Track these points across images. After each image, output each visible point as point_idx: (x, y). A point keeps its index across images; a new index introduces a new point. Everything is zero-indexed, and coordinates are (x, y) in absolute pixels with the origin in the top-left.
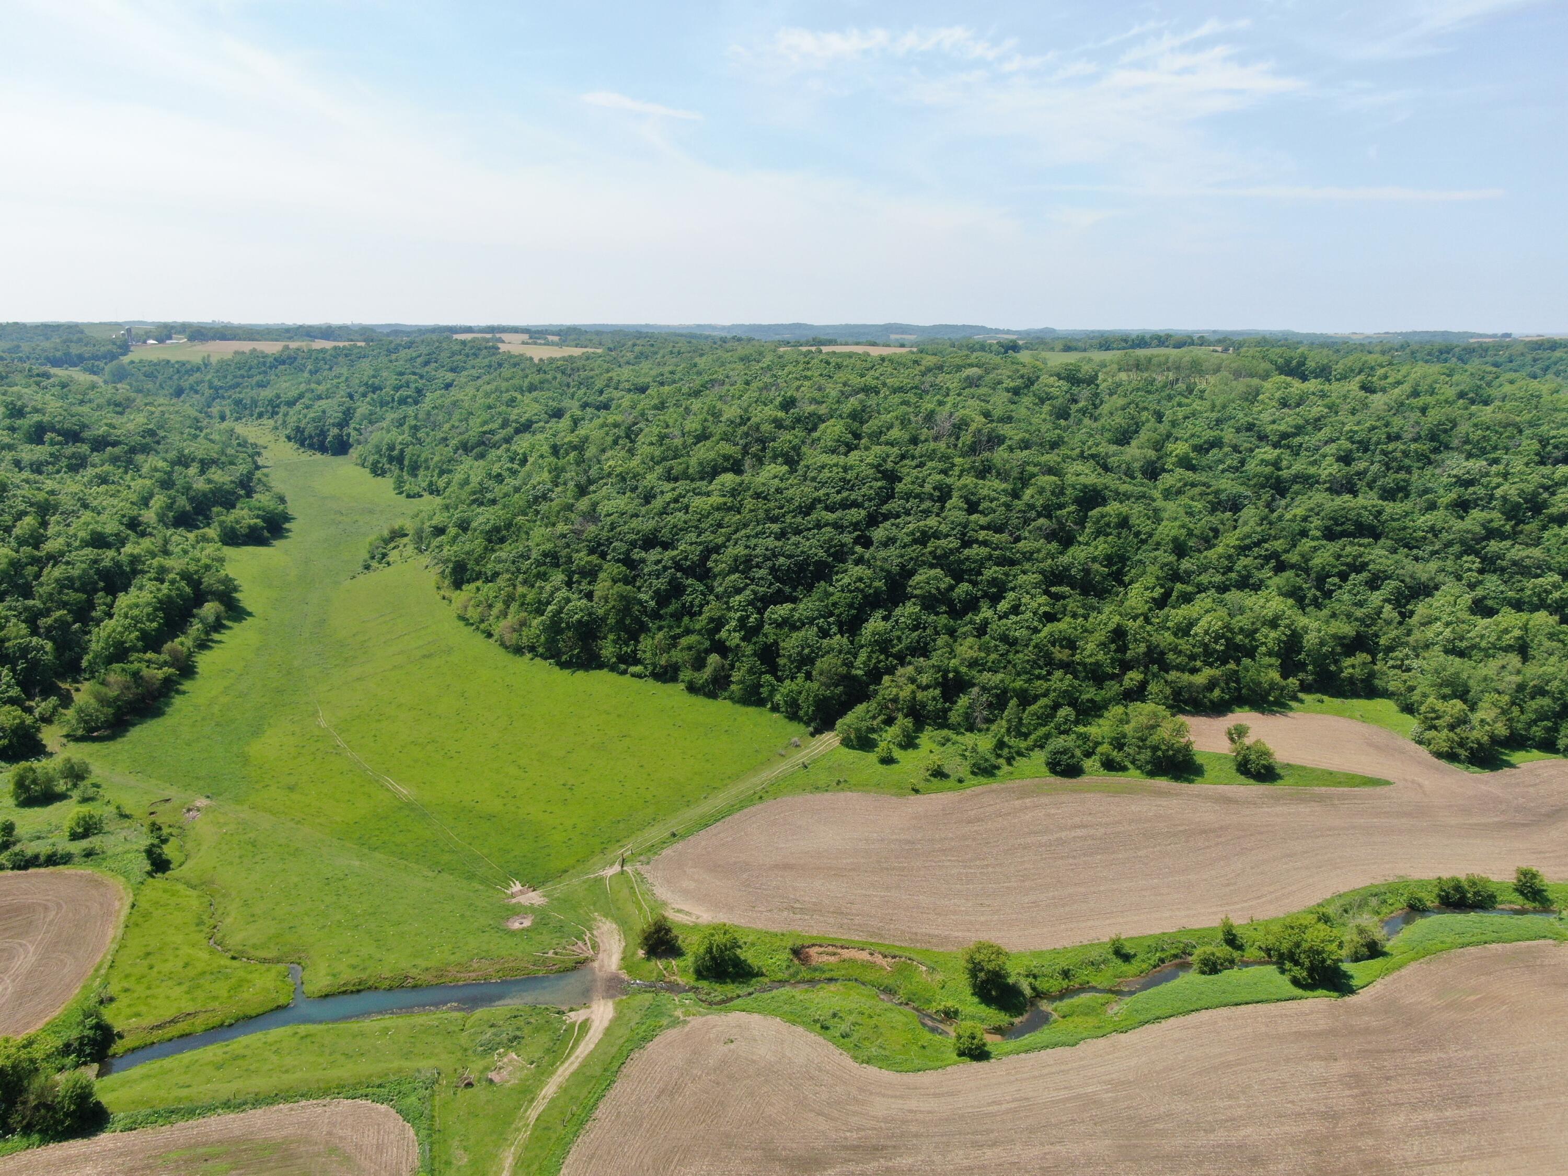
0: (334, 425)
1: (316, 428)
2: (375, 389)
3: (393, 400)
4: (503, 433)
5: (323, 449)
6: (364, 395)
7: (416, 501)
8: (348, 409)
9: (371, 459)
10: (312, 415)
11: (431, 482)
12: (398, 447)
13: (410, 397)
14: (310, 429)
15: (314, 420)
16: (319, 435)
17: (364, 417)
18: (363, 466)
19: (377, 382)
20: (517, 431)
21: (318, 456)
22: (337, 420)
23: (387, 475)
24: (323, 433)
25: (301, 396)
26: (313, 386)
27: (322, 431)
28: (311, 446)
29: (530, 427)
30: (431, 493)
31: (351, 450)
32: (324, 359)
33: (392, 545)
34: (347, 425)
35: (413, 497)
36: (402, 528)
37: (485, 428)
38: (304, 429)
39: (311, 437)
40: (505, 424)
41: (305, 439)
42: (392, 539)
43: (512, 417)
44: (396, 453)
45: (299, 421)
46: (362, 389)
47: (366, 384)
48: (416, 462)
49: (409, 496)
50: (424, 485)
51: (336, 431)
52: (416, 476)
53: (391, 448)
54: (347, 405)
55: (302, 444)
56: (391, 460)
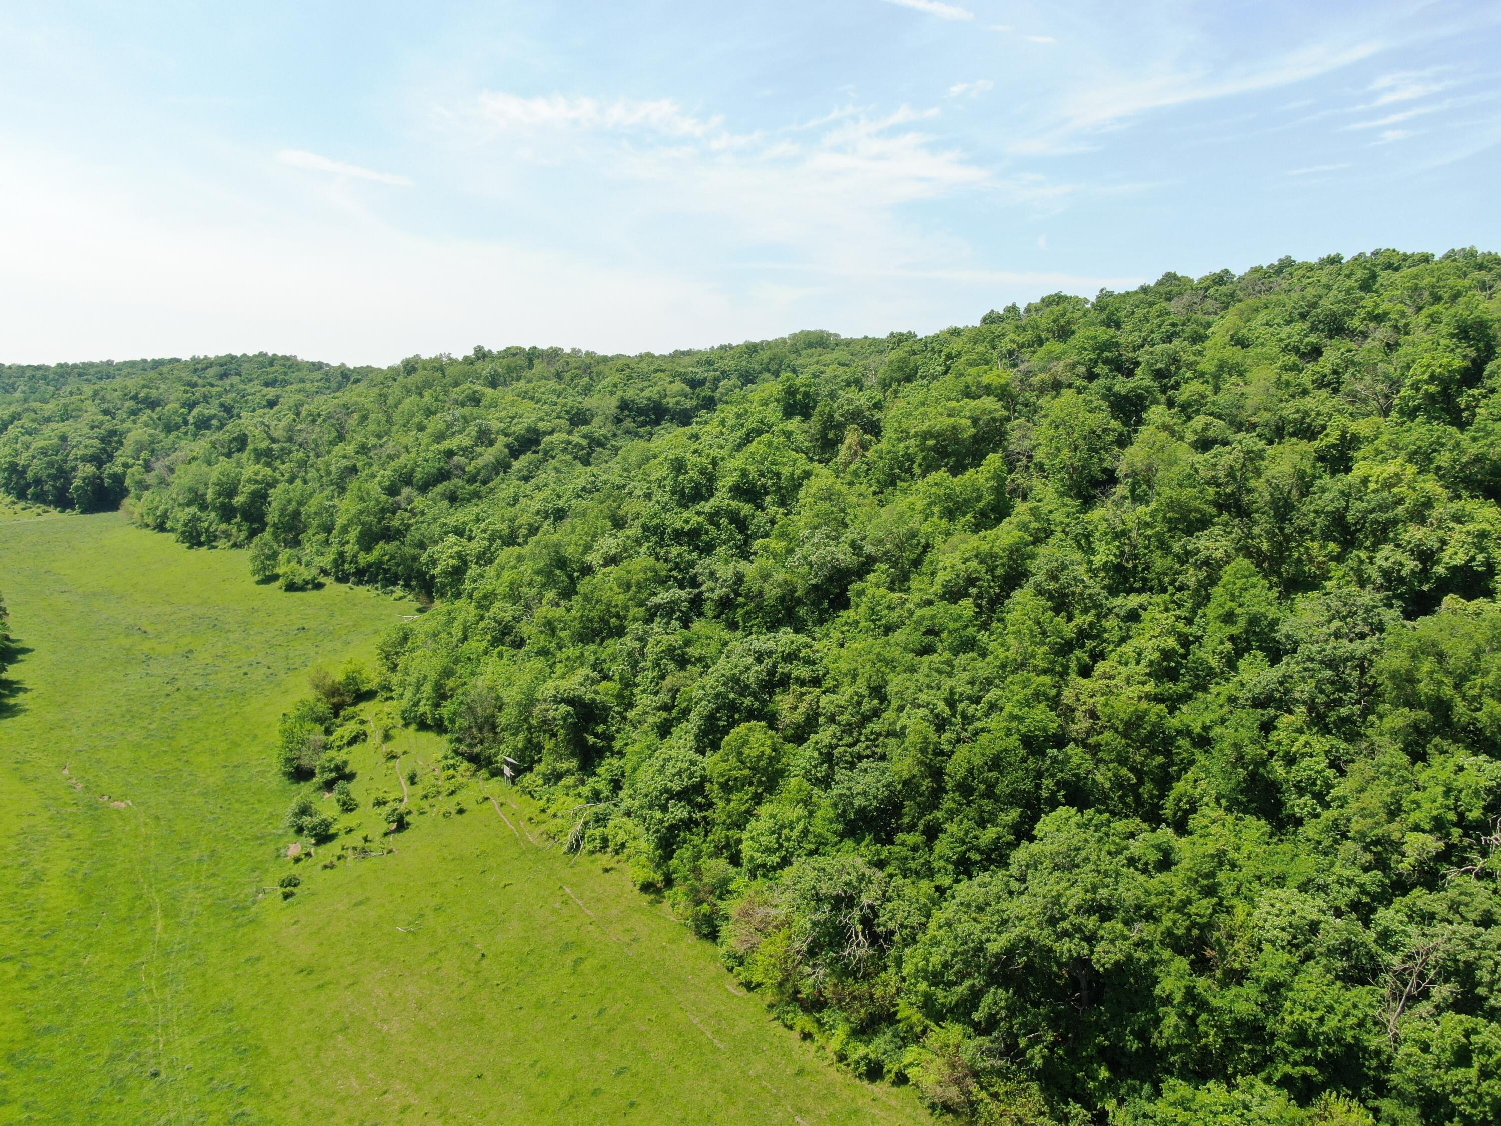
0: (84, 459)
1: (50, 465)
2: (153, 404)
3: (186, 423)
4: (488, 455)
5: (63, 502)
6: (133, 413)
7: (311, 595)
8: (113, 433)
9: (183, 515)
10: (41, 444)
11: (341, 555)
12: (247, 489)
13: (214, 417)
14: (37, 468)
15: (44, 452)
16: (55, 478)
17: (140, 447)
18: (161, 528)
19: (154, 394)
20: (515, 453)
21: (54, 514)
22: (90, 452)
23: (221, 543)
24: (63, 474)
25: (15, 417)
26: (36, 405)
27: (60, 470)
28: (40, 498)
29: (537, 443)
30: (342, 579)
31: (127, 502)
32: (44, 378)
33: (349, 729)
34: (110, 457)
35: (302, 588)
36: (351, 679)
37: (446, 445)
38: (25, 468)
39: (38, 482)
40: (485, 437)
41: (28, 486)
42: (337, 709)
43: (496, 425)
44: (239, 500)
45: (16, 453)
46: (130, 404)
47: (135, 398)
48: (296, 514)
49: (291, 587)
50: (327, 561)
51: (89, 469)
52: (296, 543)
53: (230, 491)
54: (108, 426)
55: (21, 496)
56: (227, 513)
